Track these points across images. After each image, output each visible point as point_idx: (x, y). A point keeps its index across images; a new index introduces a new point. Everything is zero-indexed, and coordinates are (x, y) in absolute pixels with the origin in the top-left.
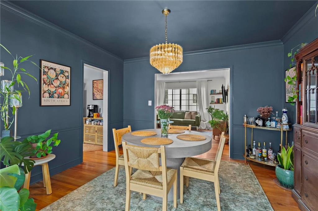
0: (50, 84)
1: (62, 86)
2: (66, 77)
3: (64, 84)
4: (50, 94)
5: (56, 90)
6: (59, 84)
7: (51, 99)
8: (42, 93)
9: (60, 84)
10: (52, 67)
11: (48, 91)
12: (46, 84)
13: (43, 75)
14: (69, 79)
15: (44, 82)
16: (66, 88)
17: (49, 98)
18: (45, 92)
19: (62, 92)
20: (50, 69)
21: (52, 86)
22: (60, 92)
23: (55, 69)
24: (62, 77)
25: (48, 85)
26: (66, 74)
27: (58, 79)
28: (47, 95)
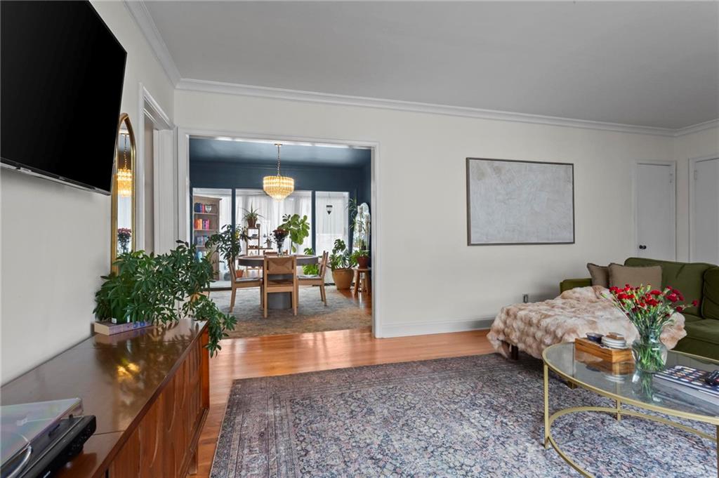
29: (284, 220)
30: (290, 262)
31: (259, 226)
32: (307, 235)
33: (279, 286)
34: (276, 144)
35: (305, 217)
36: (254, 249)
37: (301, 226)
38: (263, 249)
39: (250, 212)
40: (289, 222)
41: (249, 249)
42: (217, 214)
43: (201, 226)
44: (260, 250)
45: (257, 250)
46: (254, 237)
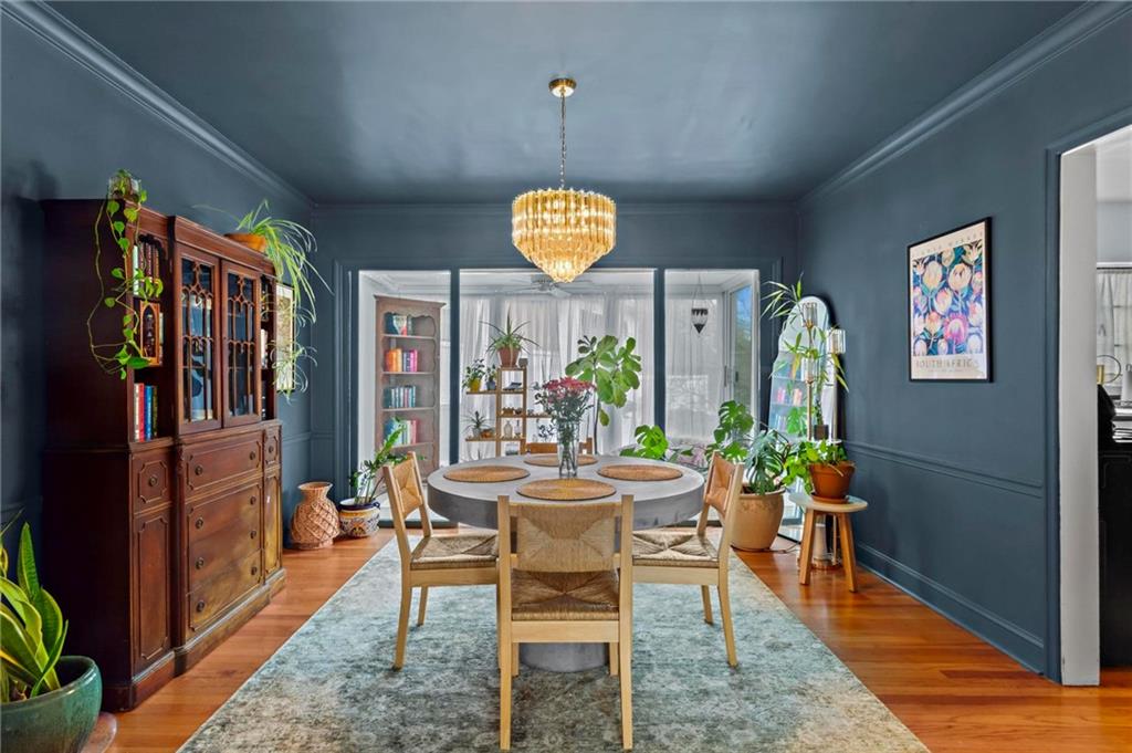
0: (928, 311)
1: (959, 309)
2: (971, 267)
3: (967, 298)
4: (928, 342)
5: (943, 326)
6: (950, 302)
7: (931, 357)
8: (913, 342)
9: (953, 303)
10: (933, 253)
11: (923, 334)
12: (920, 314)
13: (914, 287)
14: (981, 270)
15: (917, 310)
16: (974, 313)
17: (928, 355)
18: (918, 339)
19: (960, 331)
20: (926, 264)
21: (934, 315)
22: (955, 331)
23: (940, 255)
24: (958, 275)
25: (925, 316)
26: (974, 255)
27: (948, 286)
28: (921, 347)
29: (582, 350)
30: (609, 524)
31: (524, 362)
32: (635, 385)
33: (561, 619)
34: (554, 83)
35: (631, 342)
36: (514, 416)
37: (619, 362)
38: (533, 416)
39: (506, 332)
40: (593, 354)
41: (503, 416)
42: (435, 339)
43: (400, 365)
44: (528, 420)
45: (521, 420)
46: (512, 390)
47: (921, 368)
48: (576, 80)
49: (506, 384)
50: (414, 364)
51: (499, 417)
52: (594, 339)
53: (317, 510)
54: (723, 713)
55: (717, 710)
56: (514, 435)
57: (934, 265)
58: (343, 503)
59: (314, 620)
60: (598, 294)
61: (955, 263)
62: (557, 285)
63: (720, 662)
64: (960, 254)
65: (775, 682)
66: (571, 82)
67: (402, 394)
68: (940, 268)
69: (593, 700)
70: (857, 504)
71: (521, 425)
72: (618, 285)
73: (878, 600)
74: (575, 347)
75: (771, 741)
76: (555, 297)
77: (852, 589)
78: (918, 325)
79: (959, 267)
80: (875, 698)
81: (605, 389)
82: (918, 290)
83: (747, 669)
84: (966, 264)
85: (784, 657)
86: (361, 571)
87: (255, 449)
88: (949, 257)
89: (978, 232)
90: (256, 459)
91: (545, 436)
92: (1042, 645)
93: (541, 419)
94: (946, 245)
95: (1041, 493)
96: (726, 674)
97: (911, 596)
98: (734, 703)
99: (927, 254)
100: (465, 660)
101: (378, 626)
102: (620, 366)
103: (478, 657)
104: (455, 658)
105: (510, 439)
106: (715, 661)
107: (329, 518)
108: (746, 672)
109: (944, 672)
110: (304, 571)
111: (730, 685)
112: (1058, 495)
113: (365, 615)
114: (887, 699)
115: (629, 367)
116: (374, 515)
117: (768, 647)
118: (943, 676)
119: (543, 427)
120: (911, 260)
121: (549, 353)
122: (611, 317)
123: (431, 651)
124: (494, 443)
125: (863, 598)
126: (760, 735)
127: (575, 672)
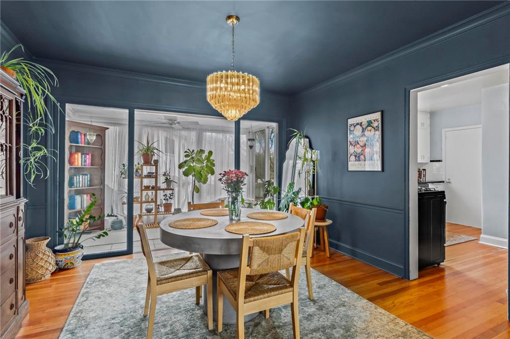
0: (356, 144)
1: (370, 144)
2: (375, 128)
3: (373, 140)
4: (356, 156)
5: (362, 150)
6: (366, 141)
7: (357, 162)
8: (349, 156)
10: (357, 122)
11: (353, 153)
12: (352, 145)
13: (350, 134)
14: (379, 130)
15: (351, 144)
16: (376, 146)
17: (355, 161)
18: (352, 155)
19: (370, 152)
20: (355, 126)
21: (358, 146)
23: (361, 123)
24: (369, 131)
25: (354, 146)
26: (375, 124)
27: (365, 135)
28: (353, 158)
29: (186, 156)
31: (156, 162)
32: (213, 173)
33: (268, 297)
34: (229, 17)
35: (210, 153)
36: (150, 190)
37: (205, 162)
38: (161, 190)
39: (146, 145)
40: (193, 158)
41: (144, 190)
42: (102, 147)
43: (80, 162)
44: (158, 191)
45: (154, 192)
46: (149, 176)
47: (353, 166)
48: (241, 18)
49: (145, 173)
50: (88, 161)
51: (142, 190)
52: (193, 151)
53: (41, 255)
54: (323, 323)
55: (320, 323)
56: (150, 200)
57: (358, 127)
58: (56, 248)
59: (67, 331)
60: (193, 129)
61: (368, 126)
62: (178, 123)
63: (306, 299)
64: (370, 123)
65: (332, 303)
66: (238, 18)
67: (81, 179)
68: (361, 128)
69: (267, 334)
70: (329, 222)
71: (154, 194)
72: (203, 125)
73: (338, 259)
74: (182, 154)
75: (349, 331)
76: (174, 129)
77: (329, 256)
78: (351, 149)
79: (369, 128)
80: (367, 301)
81: (199, 175)
82: (351, 136)
83: (318, 300)
84: (373, 127)
85: (327, 291)
86: (83, 290)
87: (13, 220)
88: (365, 124)
89: (377, 115)
90: (13, 228)
91: (167, 199)
92: (402, 267)
93: (166, 191)
94: (364, 119)
95: (403, 212)
96: (312, 304)
97: (347, 256)
98: (324, 317)
99: (355, 122)
100: (187, 330)
101: (118, 323)
102: (205, 165)
103: (193, 327)
104: (181, 331)
105: (149, 202)
106: (304, 300)
107: (50, 260)
108: (318, 301)
109: (378, 284)
110: (39, 298)
111: (317, 309)
112: (409, 212)
113: (104, 318)
114: (371, 300)
115: (209, 164)
116: (80, 254)
117: (318, 288)
118: (378, 286)
119: (165, 195)
120: (349, 124)
121: (168, 154)
122: (199, 140)
123: (163, 330)
124: (140, 204)
125: (333, 259)
126: (343, 329)
127: (249, 321)
